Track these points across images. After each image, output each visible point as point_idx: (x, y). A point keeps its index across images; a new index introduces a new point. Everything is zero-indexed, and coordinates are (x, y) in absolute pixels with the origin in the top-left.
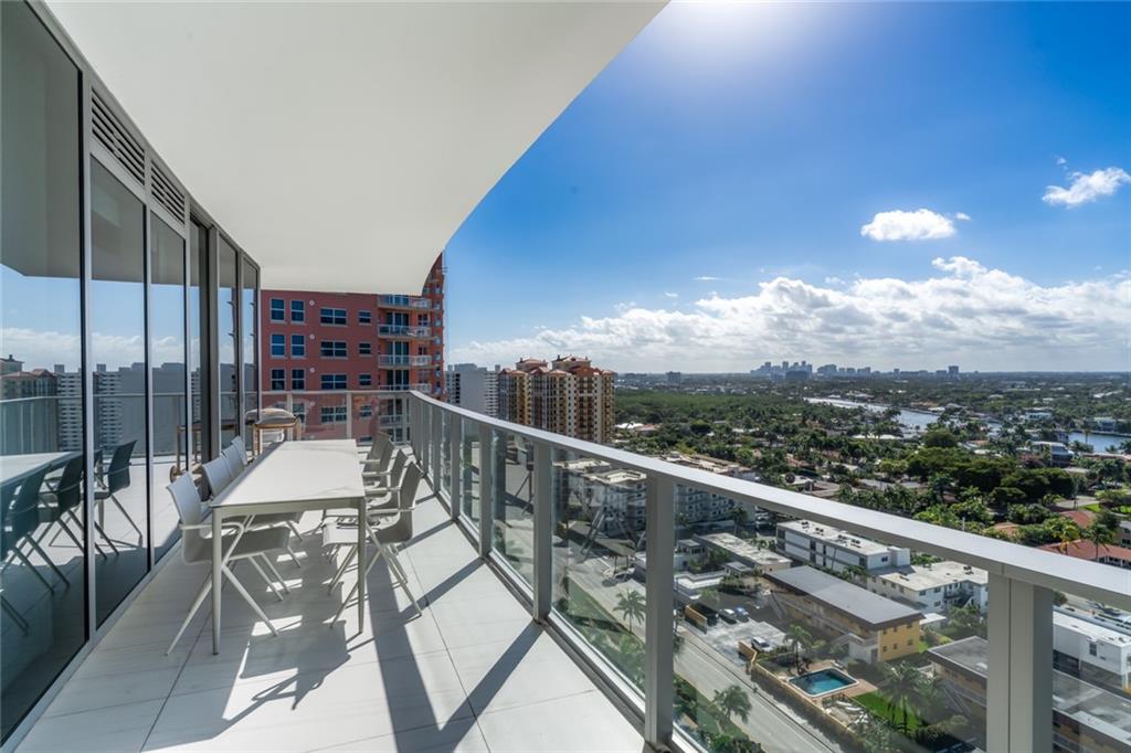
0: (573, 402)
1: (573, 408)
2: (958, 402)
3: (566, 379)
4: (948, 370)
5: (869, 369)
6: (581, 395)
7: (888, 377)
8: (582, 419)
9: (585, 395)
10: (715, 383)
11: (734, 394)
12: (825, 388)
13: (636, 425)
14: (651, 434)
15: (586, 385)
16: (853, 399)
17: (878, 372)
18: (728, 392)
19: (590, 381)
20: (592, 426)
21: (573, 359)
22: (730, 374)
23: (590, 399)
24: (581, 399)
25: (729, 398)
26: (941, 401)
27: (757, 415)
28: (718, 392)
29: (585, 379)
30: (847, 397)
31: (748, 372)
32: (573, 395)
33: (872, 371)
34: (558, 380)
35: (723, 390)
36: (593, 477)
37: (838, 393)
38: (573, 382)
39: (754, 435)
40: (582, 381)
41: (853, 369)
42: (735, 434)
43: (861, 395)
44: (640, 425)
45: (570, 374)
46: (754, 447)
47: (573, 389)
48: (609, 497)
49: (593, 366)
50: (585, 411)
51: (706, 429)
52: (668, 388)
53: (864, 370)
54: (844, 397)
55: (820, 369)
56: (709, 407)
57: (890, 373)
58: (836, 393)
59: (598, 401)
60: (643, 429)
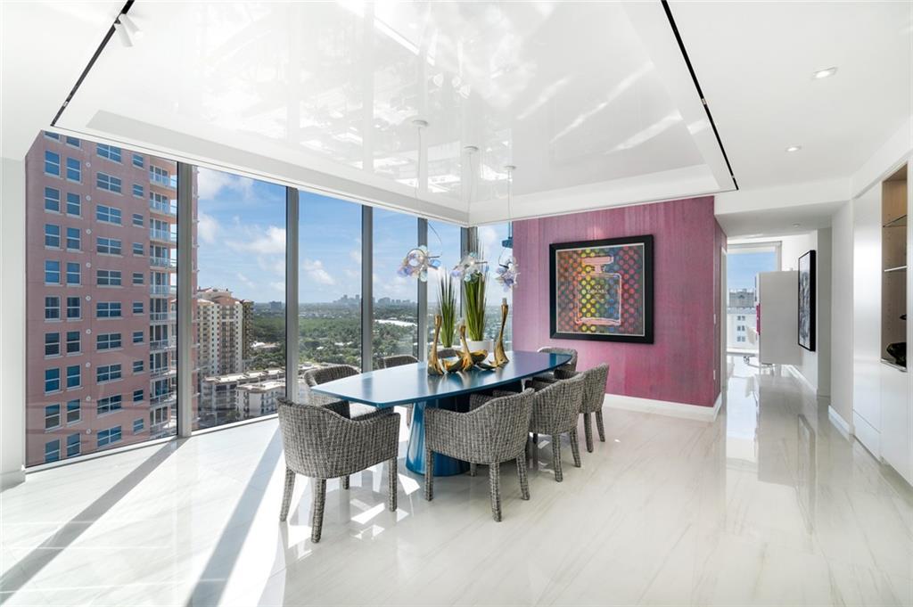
0: (216, 326)
1: (216, 331)
3: (210, 307)
6: (224, 321)
8: (224, 341)
9: (228, 320)
10: (309, 310)
11: (326, 318)
12: (387, 313)
13: (258, 344)
14: (273, 350)
15: (228, 312)
16: (405, 320)
18: (321, 316)
19: (232, 309)
20: (234, 346)
21: (215, 291)
22: (318, 304)
23: (231, 323)
24: (224, 324)
25: (324, 321)
27: (350, 332)
28: (314, 317)
29: (228, 307)
30: (402, 319)
31: (331, 302)
32: (216, 321)
34: (202, 308)
35: (317, 315)
36: (250, 387)
38: (216, 310)
39: (350, 346)
40: (224, 309)
42: (338, 347)
43: (410, 317)
44: (262, 344)
45: (212, 303)
46: (354, 355)
47: (216, 315)
48: (265, 402)
49: (233, 296)
50: (228, 334)
51: (316, 344)
52: (273, 314)
54: (399, 319)
55: (381, 300)
56: (313, 328)
58: (394, 316)
59: (240, 325)
60: (266, 347)
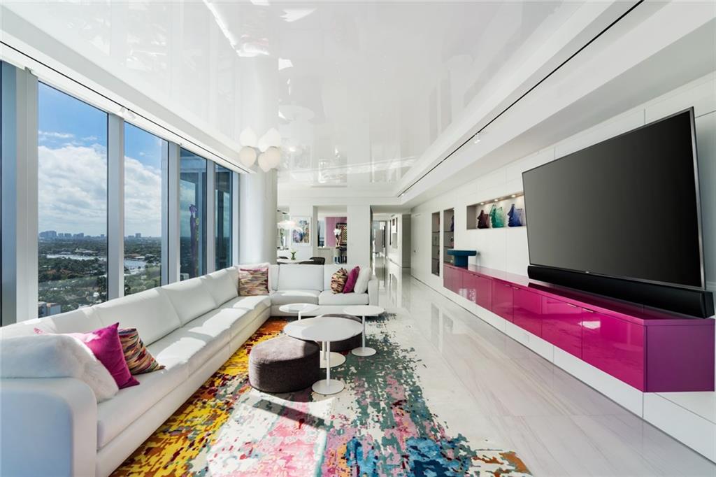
2: (151, 253)
4: (135, 235)
5: (82, 234)
7: (98, 239)
17: (89, 237)
26: (142, 253)
30: (76, 253)
33: (85, 236)
37: (67, 251)
41: (70, 235)
53: (78, 235)
57: (98, 237)
